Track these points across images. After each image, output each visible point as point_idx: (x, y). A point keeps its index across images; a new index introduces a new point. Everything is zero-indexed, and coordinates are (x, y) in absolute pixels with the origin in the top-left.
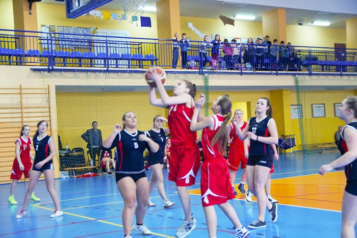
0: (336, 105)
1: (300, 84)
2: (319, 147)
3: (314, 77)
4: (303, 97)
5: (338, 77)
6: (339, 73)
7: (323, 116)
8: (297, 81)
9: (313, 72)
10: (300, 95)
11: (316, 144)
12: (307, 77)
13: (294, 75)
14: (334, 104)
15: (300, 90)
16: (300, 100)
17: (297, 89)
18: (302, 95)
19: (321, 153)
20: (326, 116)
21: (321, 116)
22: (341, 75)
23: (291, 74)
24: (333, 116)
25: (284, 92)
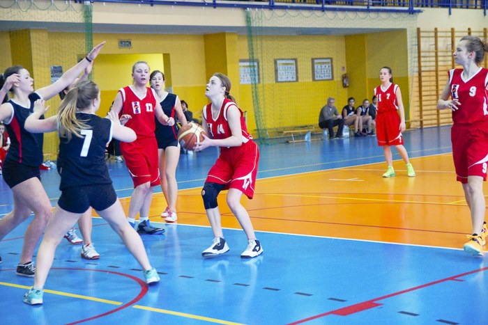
0: (316, 61)
1: (254, 24)
2: (285, 132)
3: (279, 12)
4: (259, 46)
5: (319, 13)
6: (320, 6)
7: (295, 79)
8: (248, 19)
9: (276, 4)
10: (254, 43)
11: (280, 128)
12: (267, 12)
13: (244, 7)
14: (313, 60)
15: (253, 34)
16: (255, 52)
17: (249, 32)
18: (257, 44)
19: (288, 142)
20: (300, 80)
21: (291, 80)
22: (323, 9)
23: (238, 6)
24: (311, 80)
25: (228, 38)
